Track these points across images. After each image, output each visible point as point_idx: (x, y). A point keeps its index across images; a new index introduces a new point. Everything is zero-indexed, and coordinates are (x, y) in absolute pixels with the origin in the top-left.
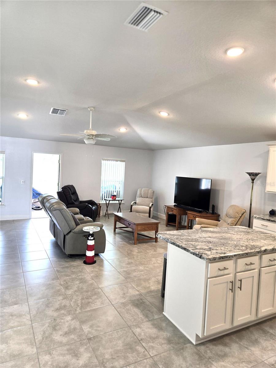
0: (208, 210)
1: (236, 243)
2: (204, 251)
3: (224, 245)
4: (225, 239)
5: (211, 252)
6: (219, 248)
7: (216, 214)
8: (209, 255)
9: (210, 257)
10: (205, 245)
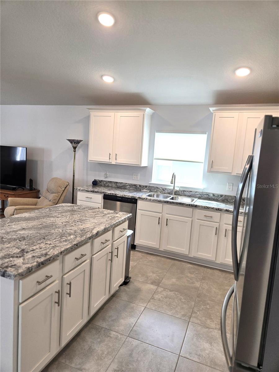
0: (25, 186)
1: (61, 231)
2: (11, 259)
3: (44, 239)
4: (46, 227)
5: (24, 260)
6: (38, 246)
7: (35, 189)
8: (20, 267)
9: (20, 271)
10: (14, 246)
